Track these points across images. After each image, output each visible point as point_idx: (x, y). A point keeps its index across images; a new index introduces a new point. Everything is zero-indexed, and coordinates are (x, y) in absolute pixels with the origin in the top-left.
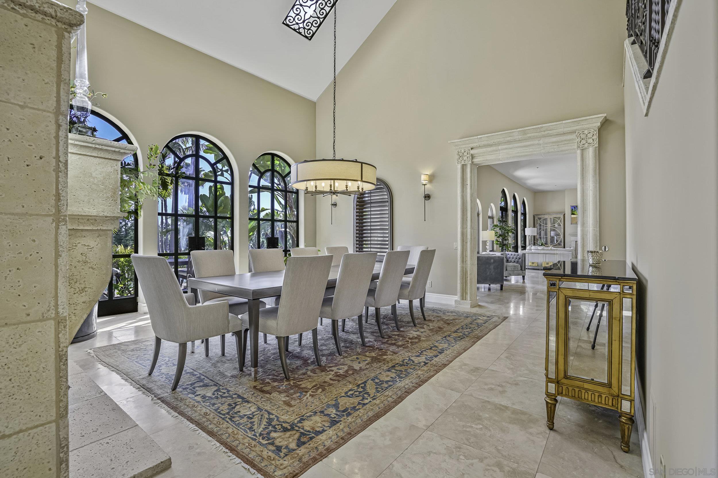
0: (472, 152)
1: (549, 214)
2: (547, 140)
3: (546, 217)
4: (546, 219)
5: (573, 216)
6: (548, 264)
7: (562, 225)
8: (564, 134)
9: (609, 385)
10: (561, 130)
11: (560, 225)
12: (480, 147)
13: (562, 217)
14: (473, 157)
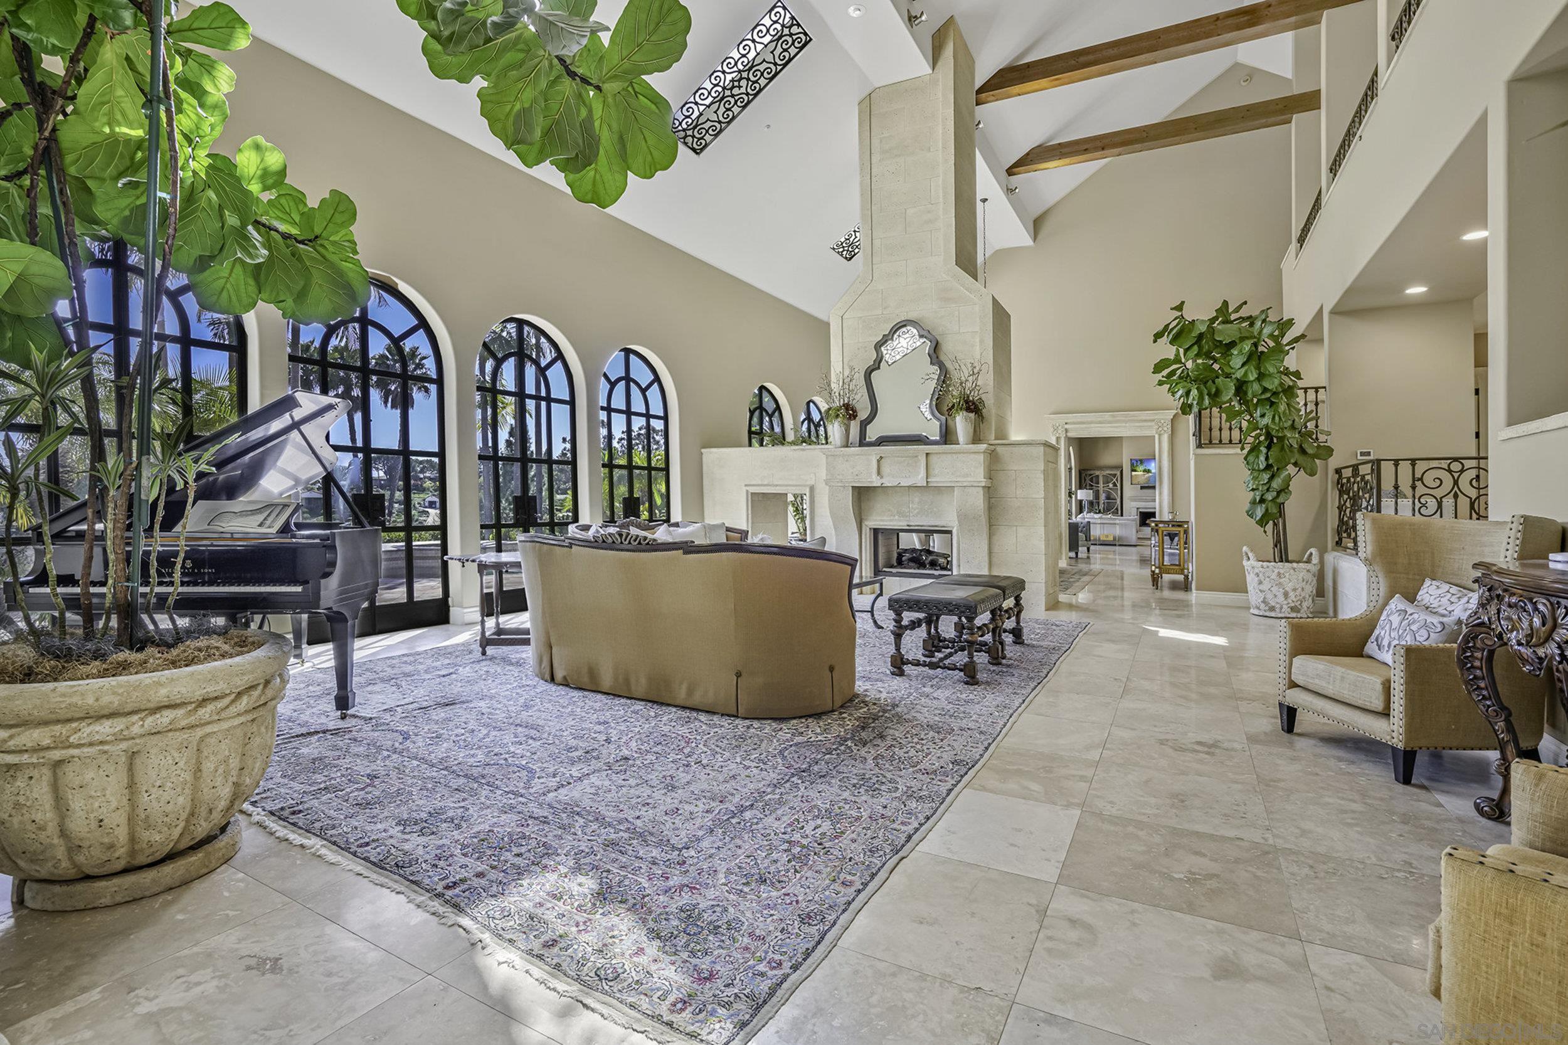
0: (1066, 426)
1: (1101, 468)
2: (1132, 424)
3: (1097, 473)
4: (1098, 476)
5: (1134, 473)
6: (1107, 536)
7: (1119, 485)
8: (1145, 421)
9: (1179, 565)
10: (1144, 418)
11: (1115, 485)
12: (1074, 423)
13: (1118, 473)
14: (1067, 431)
